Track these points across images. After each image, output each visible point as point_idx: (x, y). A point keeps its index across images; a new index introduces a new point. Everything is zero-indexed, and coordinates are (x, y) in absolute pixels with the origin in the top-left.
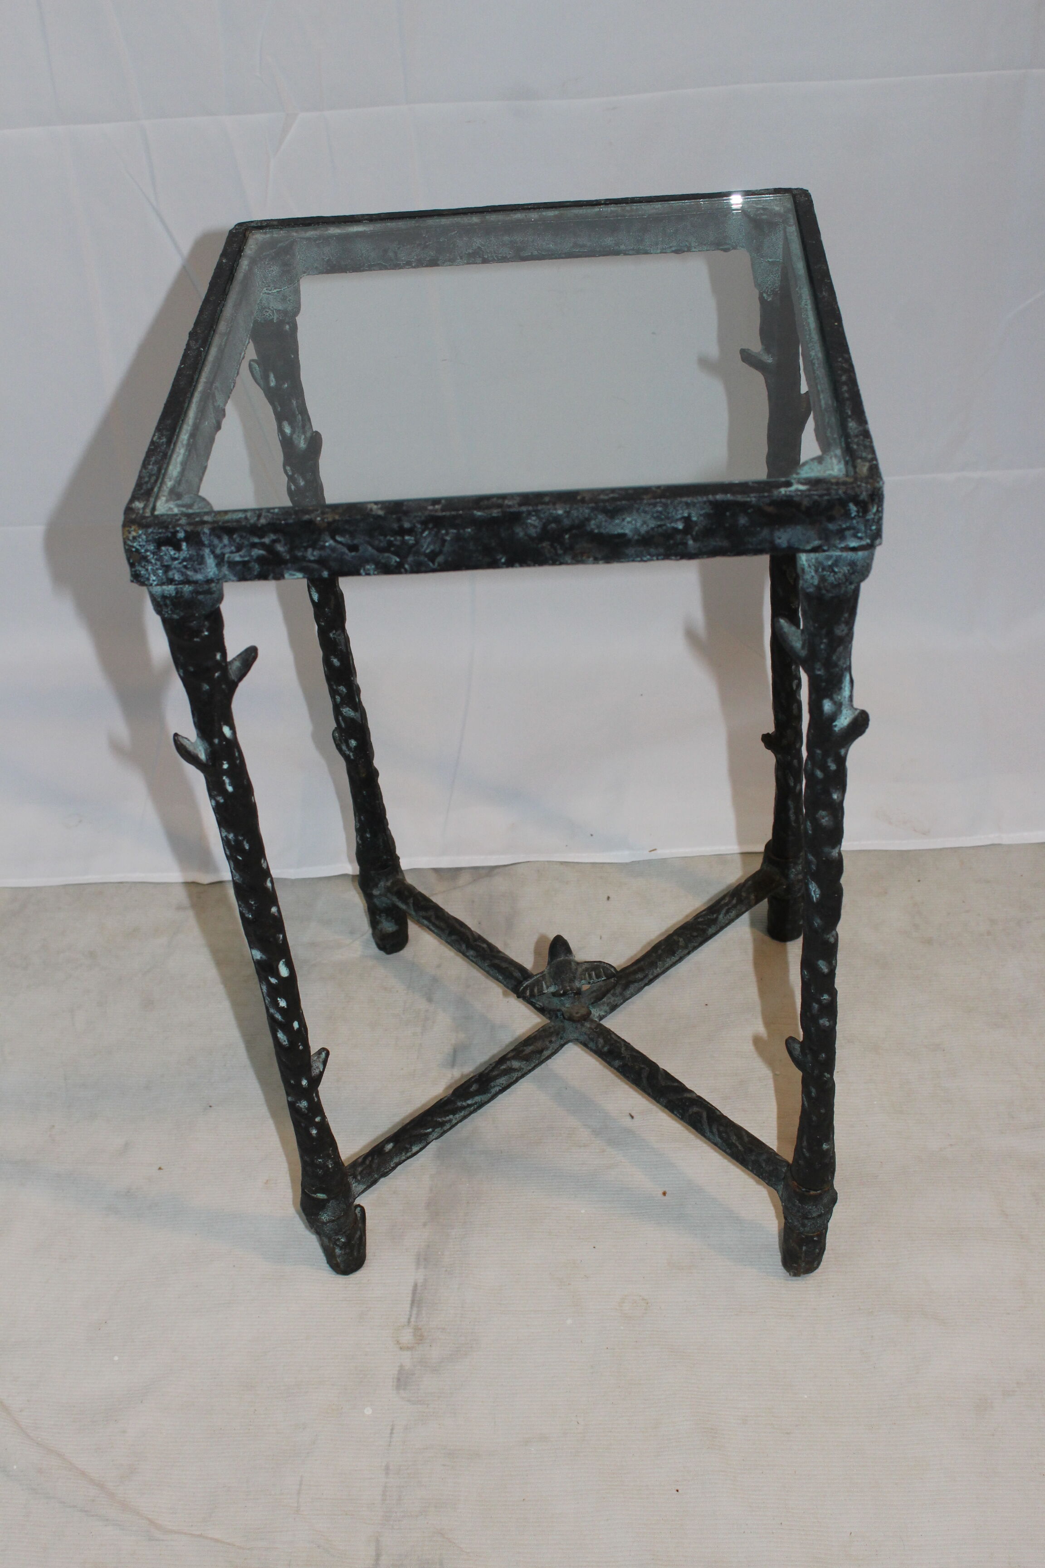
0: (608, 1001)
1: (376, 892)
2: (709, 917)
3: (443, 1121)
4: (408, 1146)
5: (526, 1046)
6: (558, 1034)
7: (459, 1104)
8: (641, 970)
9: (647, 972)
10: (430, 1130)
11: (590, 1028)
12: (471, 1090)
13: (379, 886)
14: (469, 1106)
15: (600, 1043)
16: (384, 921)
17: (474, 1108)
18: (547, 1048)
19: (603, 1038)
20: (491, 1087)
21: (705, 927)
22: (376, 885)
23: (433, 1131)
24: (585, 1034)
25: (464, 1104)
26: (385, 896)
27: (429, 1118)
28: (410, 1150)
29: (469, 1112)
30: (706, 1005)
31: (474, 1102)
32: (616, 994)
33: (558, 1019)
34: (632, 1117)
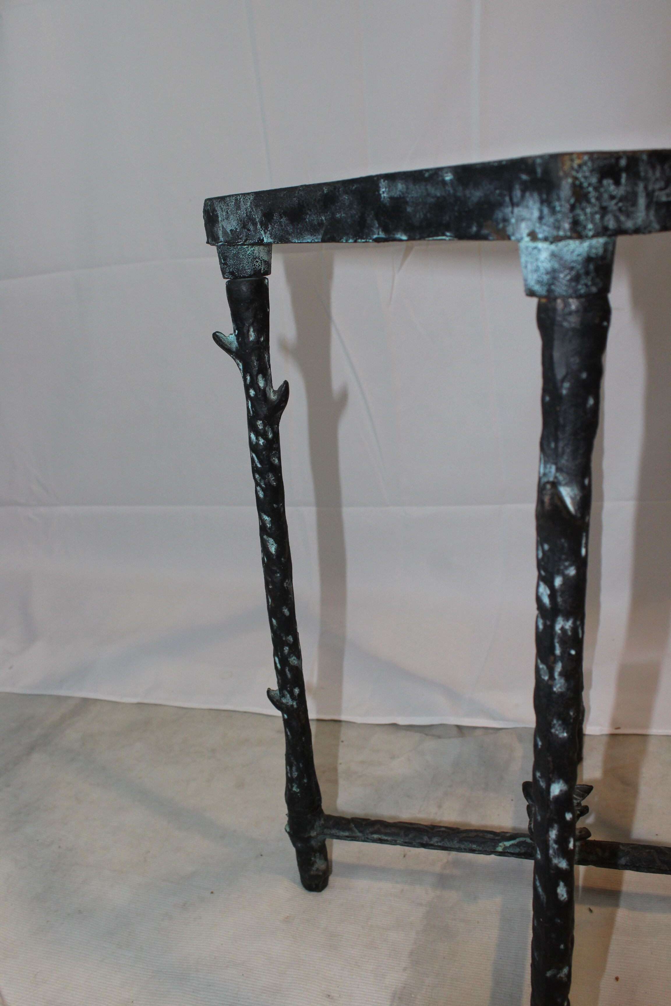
34: (591, 911)
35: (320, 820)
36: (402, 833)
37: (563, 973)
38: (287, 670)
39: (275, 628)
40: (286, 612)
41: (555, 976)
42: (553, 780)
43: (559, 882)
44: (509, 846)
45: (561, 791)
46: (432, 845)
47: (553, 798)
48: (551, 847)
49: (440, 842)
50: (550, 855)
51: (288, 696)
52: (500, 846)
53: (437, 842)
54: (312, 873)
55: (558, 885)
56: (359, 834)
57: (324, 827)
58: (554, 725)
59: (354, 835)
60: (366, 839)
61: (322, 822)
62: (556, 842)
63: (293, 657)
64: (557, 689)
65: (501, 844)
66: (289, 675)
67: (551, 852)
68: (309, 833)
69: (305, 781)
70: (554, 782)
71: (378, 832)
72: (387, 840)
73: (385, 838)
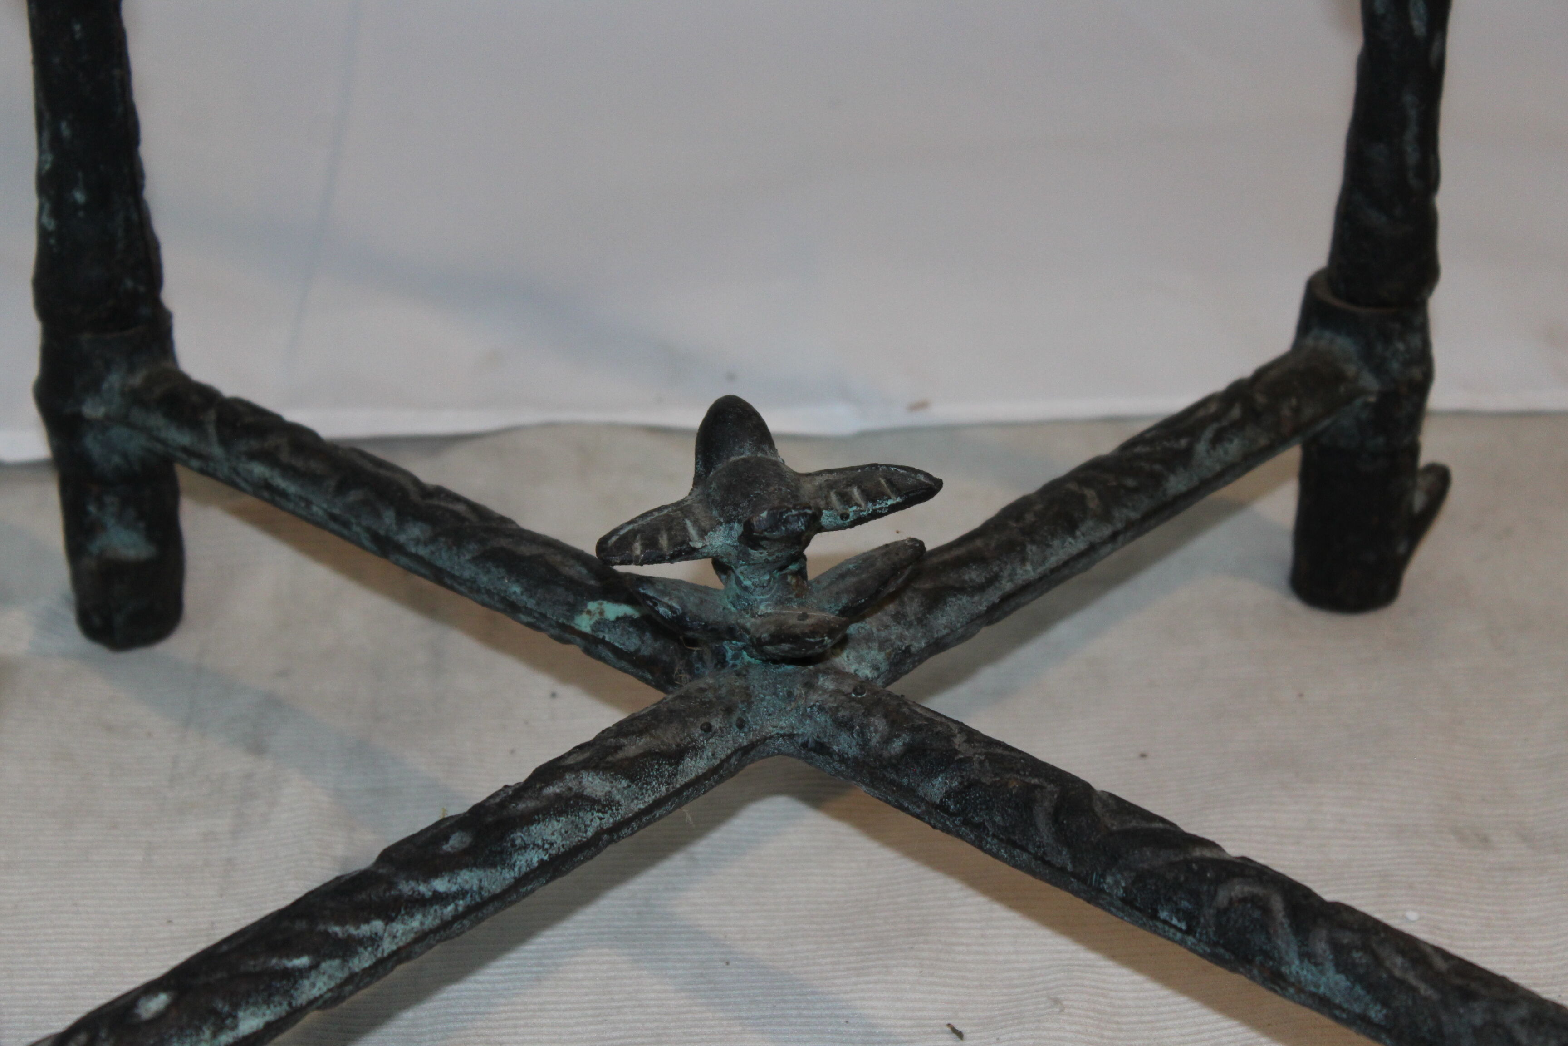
0: (883, 634)
1: (93, 410)
2: (1166, 444)
3: (350, 936)
4: (223, 1007)
5: (625, 735)
6: (729, 711)
7: (406, 887)
8: (977, 559)
9: (996, 569)
10: (303, 961)
11: (838, 692)
12: (447, 847)
13: (105, 386)
14: (440, 898)
15: (876, 731)
16: (110, 521)
17: (456, 909)
18: (694, 749)
19: (886, 716)
20: (513, 845)
21: (1157, 467)
22: (94, 387)
23: (314, 966)
24: (821, 709)
25: (422, 888)
26: (124, 420)
27: (301, 925)
28: (229, 1022)
29: (438, 921)
30: (1143, 756)
31: (454, 888)
32: (904, 616)
33: (725, 670)
34: (960, 1035)
35: (132, 370)
36: (332, 483)
44: (613, 622)
46: (400, 549)
52: (589, 612)
53: (417, 542)
56: (217, 451)
65: (592, 606)
71: (268, 457)
72: (284, 494)
73: (281, 482)
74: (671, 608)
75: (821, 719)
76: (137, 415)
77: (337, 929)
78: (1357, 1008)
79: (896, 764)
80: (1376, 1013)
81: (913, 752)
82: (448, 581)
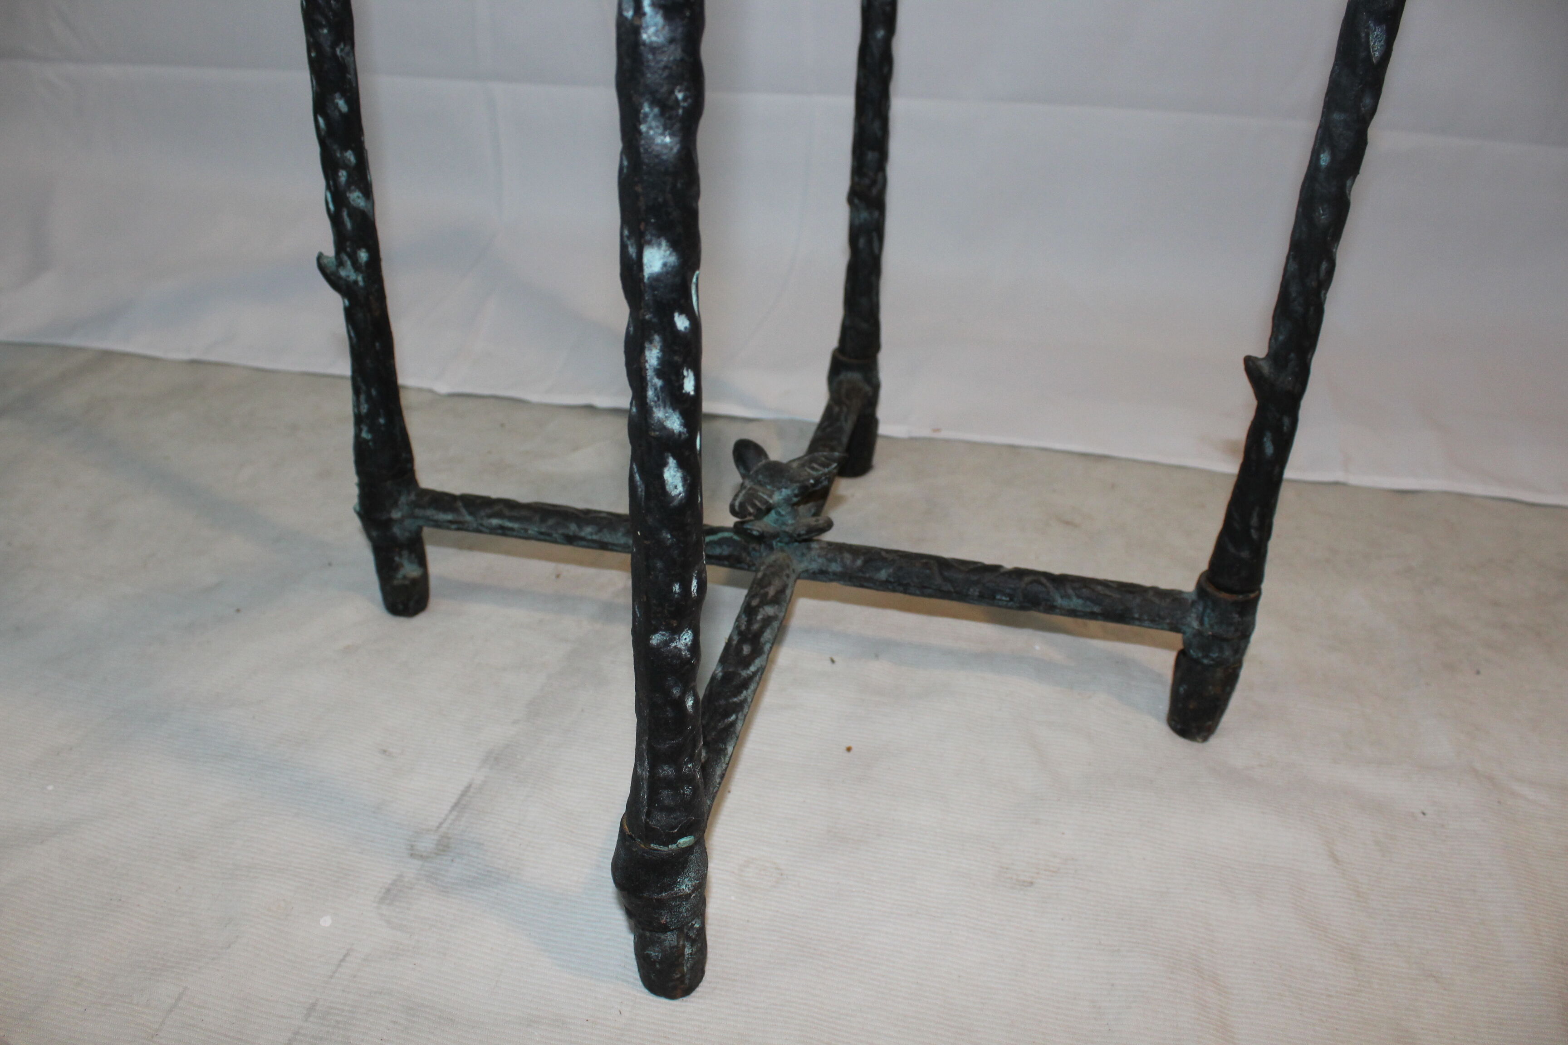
1: (396, 514)
10: (733, 717)
25: (749, 672)
34: (833, 662)
35: (409, 493)
36: (537, 518)
37: (683, 642)
38: (345, 214)
39: (323, 133)
40: (342, 104)
41: (666, 643)
42: (648, 237)
43: (668, 457)
45: (665, 265)
46: (583, 539)
47: (649, 278)
48: (649, 384)
49: (596, 534)
50: (648, 401)
51: (349, 263)
53: (591, 534)
54: (396, 582)
55: (665, 464)
56: (468, 518)
57: (415, 505)
58: (646, 115)
59: (461, 519)
60: (481, 528)
61: (413, 497)
62: (659, 373)
63: (354, 191)
64: (649, 37)
66: (349, 225)
67: (650, 393)
68: (390, 512)
69: (382, 421)
70: (649, 243)
71: (499, 515)
72: (512, 529)
73: (509, 524)
74: (758, 531)
75: (820, 560)
76: (418, 512)
77: (735, 700)
78: (1088, 610)
79: (861, 569)
80: (1096, 609)
81: (866, 562)
82: (610, 547)
